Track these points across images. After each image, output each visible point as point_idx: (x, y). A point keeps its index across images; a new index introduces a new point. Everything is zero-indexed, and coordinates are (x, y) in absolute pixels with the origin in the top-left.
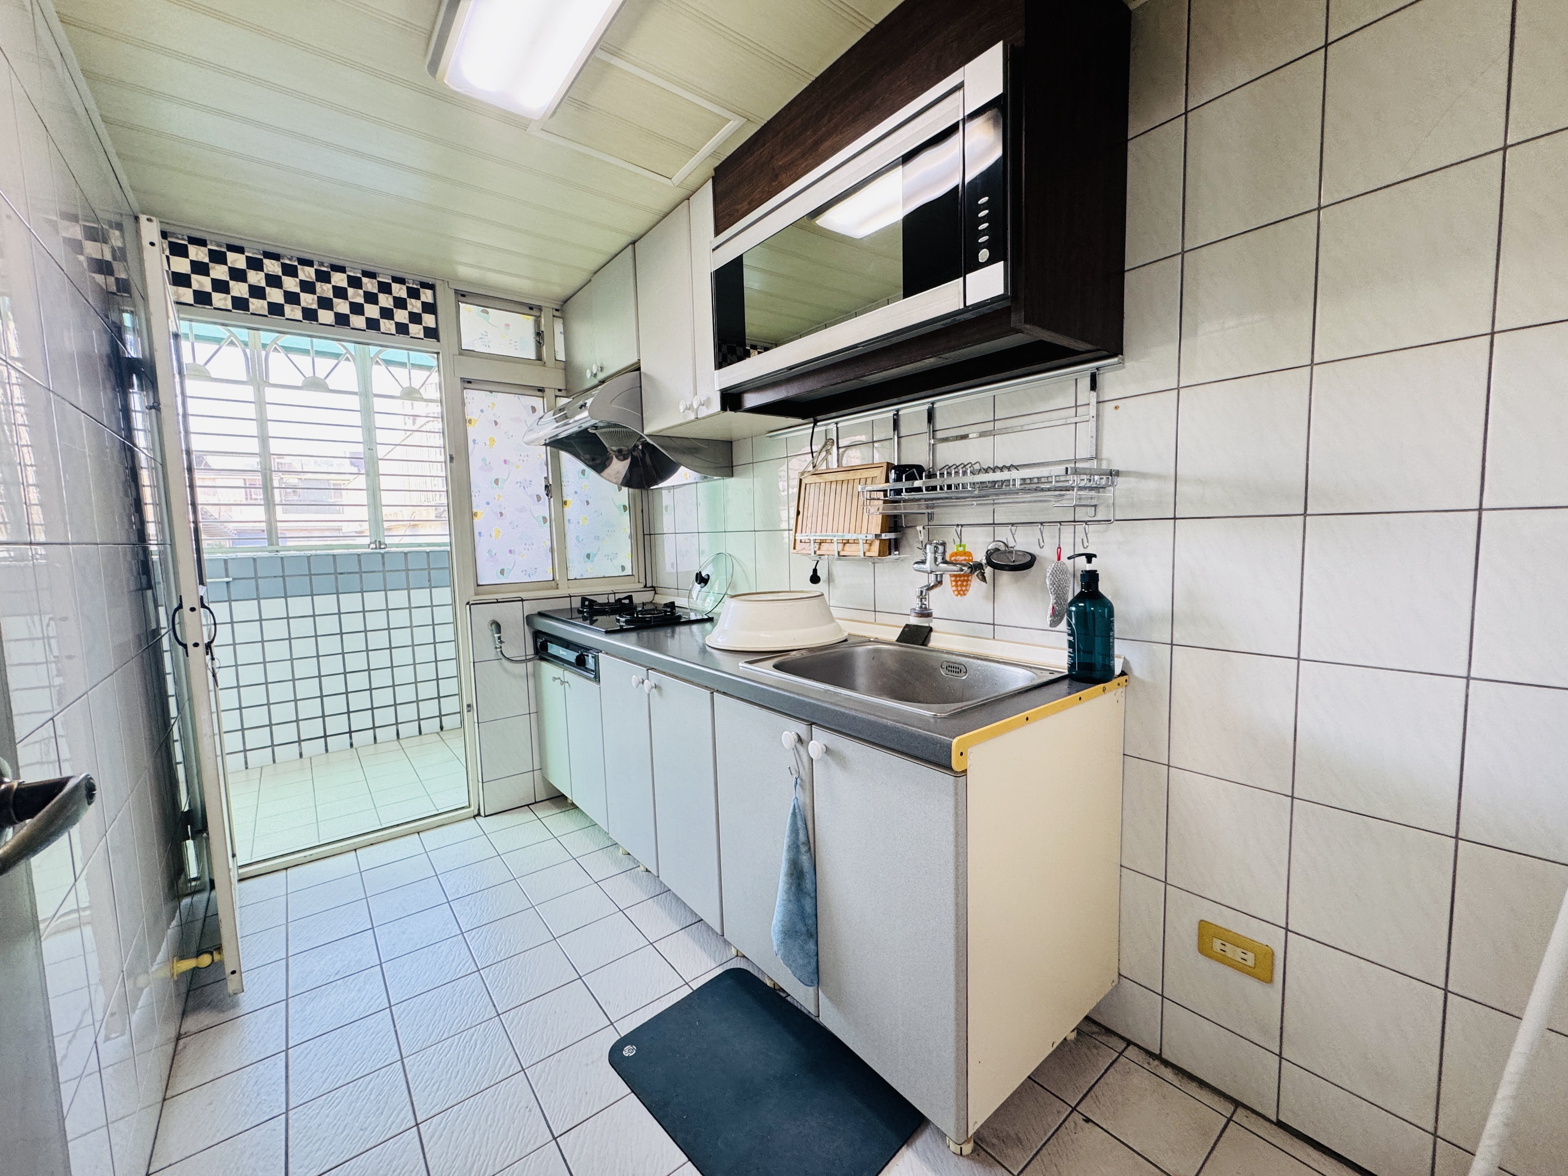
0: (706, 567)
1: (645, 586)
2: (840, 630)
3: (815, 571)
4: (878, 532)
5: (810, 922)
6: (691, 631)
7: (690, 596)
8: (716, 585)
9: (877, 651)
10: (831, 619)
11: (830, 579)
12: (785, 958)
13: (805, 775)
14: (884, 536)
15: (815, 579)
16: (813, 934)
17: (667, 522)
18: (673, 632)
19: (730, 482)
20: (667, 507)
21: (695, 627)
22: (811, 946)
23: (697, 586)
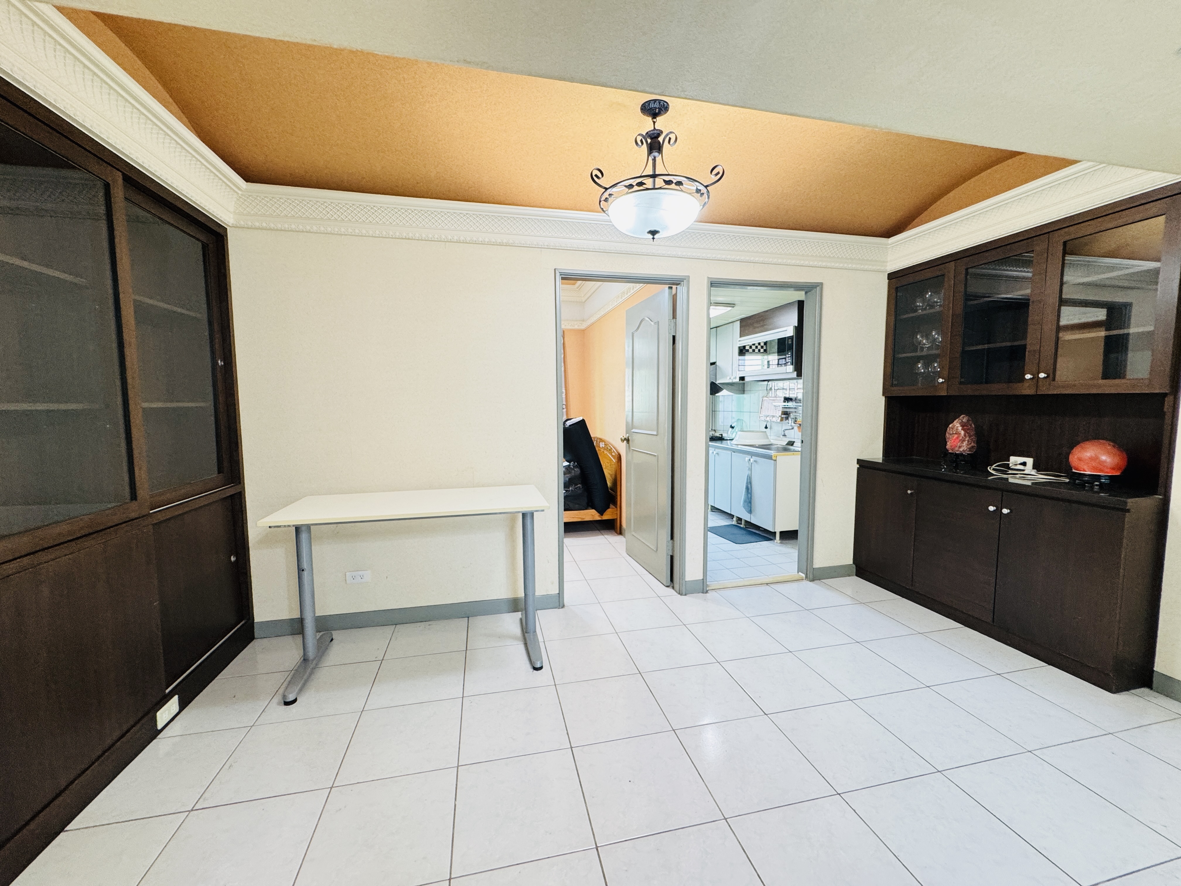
0: (734, 423)
1: (712, 429)
2: (770, 441)
3: (766, 425)
4: (780, 415)
5: (750, 499)
6: (727, 443)
7: (728, 433)
8: (736, 429)
9: (778, 447)
10: (768, 438)
11: (771, 428)
12: (744, 507)
13: (750, 467)
14: (783, 416)
15: (766, 427)
16: (750, 502)
17: (720, 407)
18: (722, 442)
19: (745, 396)
20: (721, 401)
21: (728, 441)
22: (750, 505)
23: (731, 429)
